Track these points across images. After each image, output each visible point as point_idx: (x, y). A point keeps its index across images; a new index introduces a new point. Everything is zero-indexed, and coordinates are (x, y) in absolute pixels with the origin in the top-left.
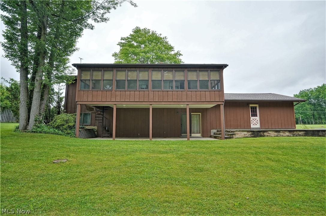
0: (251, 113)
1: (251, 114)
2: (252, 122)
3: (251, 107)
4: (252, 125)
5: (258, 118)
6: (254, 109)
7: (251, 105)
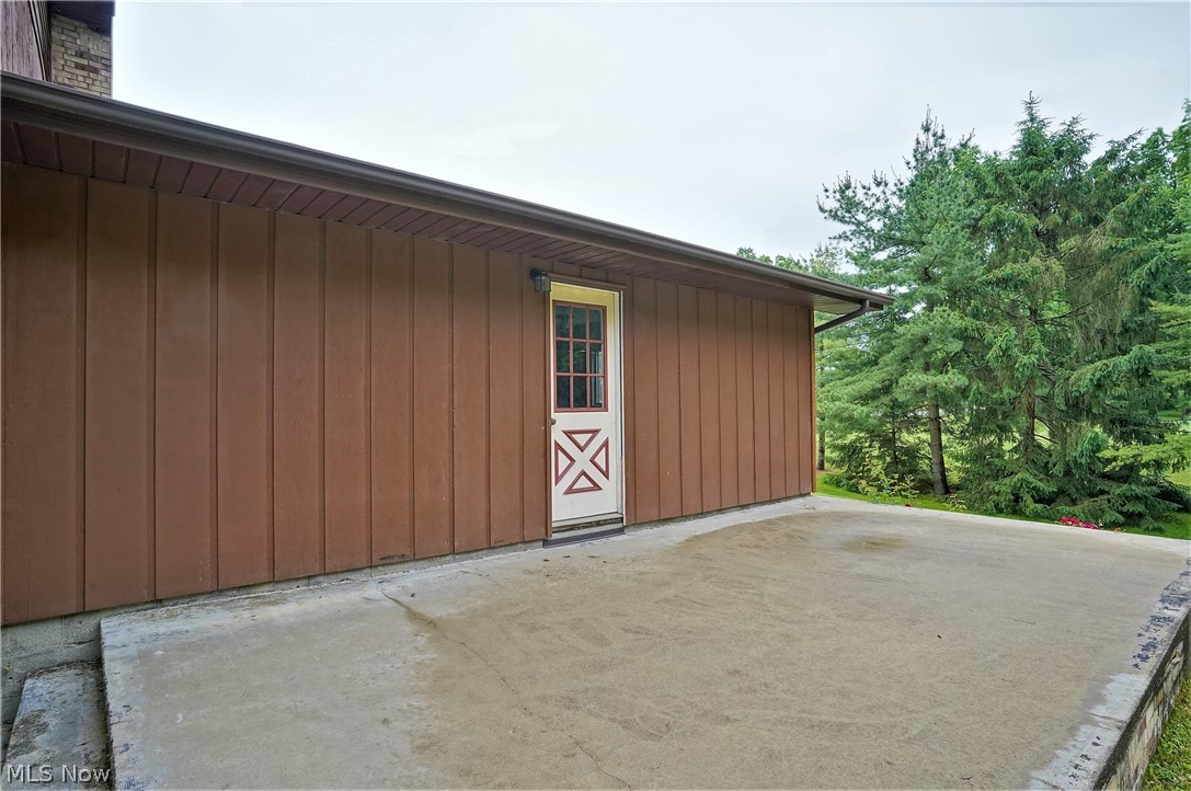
0: (559, 368)
1: (559, 379)
2: (563, 462)
3: (563, 310)
4: (557, 491)
5: (608, 422)
6: (579, 332)
7: (562, 291)
